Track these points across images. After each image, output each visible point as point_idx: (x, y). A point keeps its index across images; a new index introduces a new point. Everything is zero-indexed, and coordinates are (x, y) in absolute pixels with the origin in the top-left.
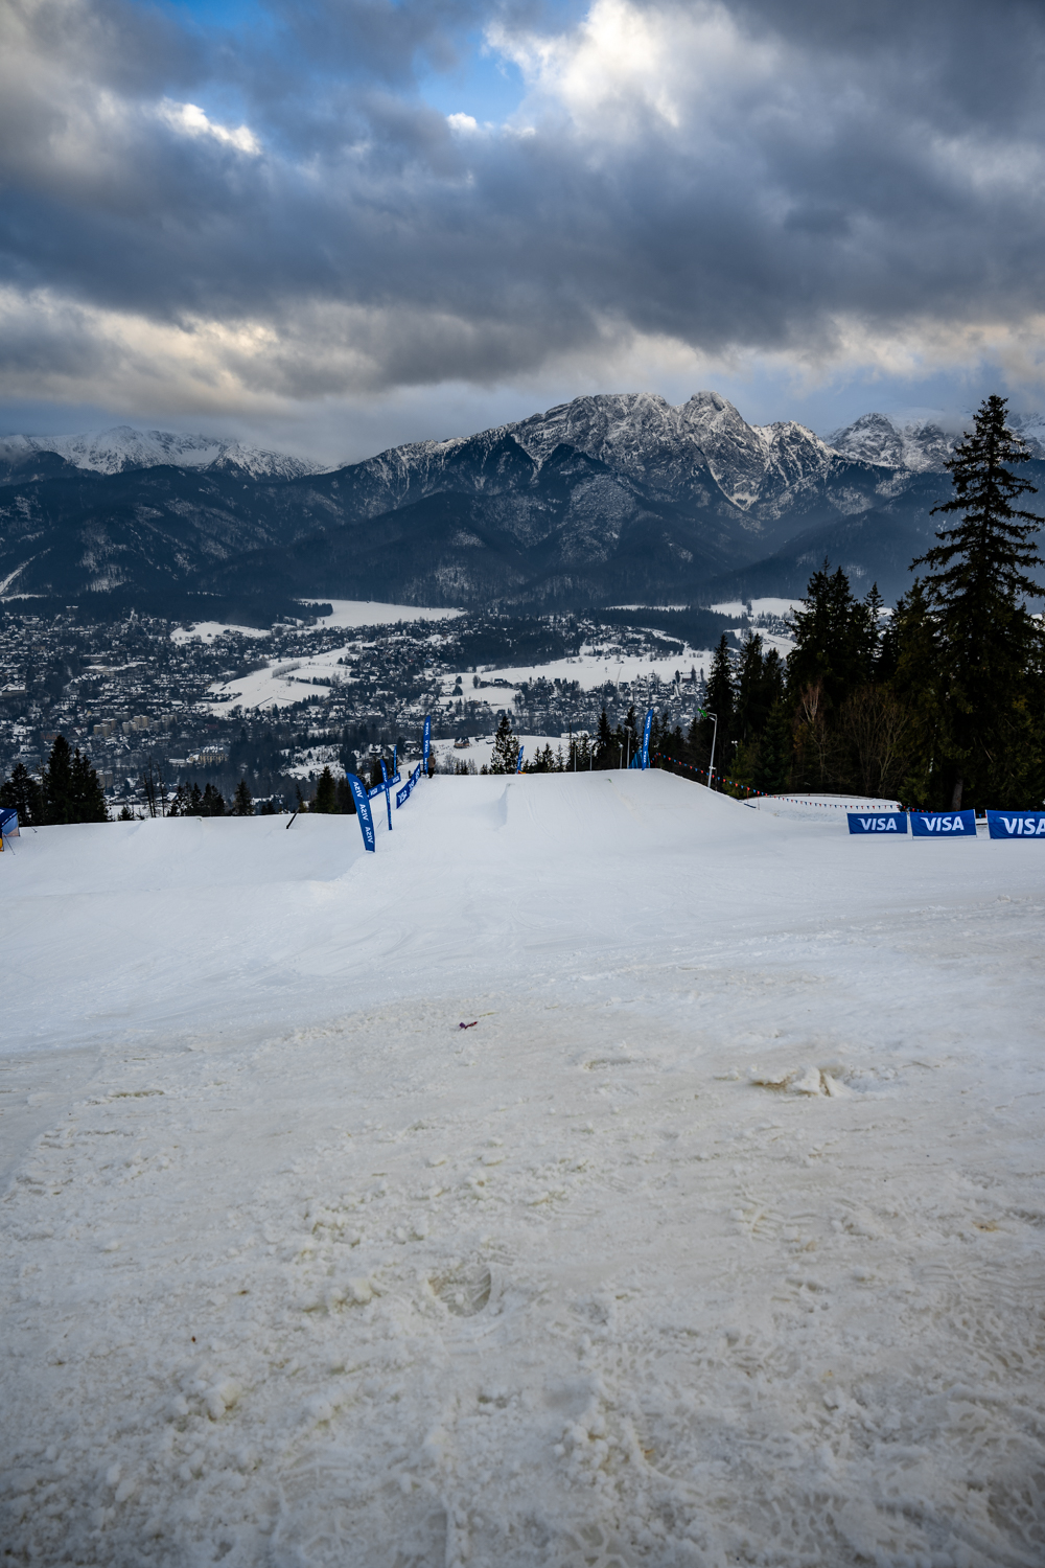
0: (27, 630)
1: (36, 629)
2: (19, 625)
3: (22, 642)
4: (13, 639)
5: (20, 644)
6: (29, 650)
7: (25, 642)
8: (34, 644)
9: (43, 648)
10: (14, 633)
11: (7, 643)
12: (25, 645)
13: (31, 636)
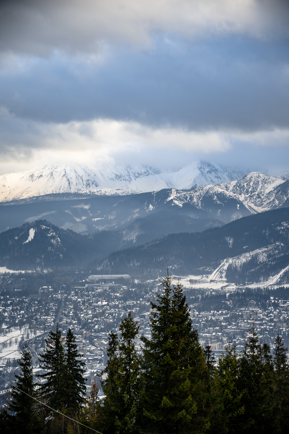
0: (280, 311)
1: (286, 310)
2: (276, 306)
3: (273, 319)
4: (268, 317)
5: (271, 321)
6: (275, 325)
7: (275, 320)
8: (280, 321)
9: (285, 324)
10: (271, 312)
11: (263, 319)
12: (274, 322)
13: (281, 314)
